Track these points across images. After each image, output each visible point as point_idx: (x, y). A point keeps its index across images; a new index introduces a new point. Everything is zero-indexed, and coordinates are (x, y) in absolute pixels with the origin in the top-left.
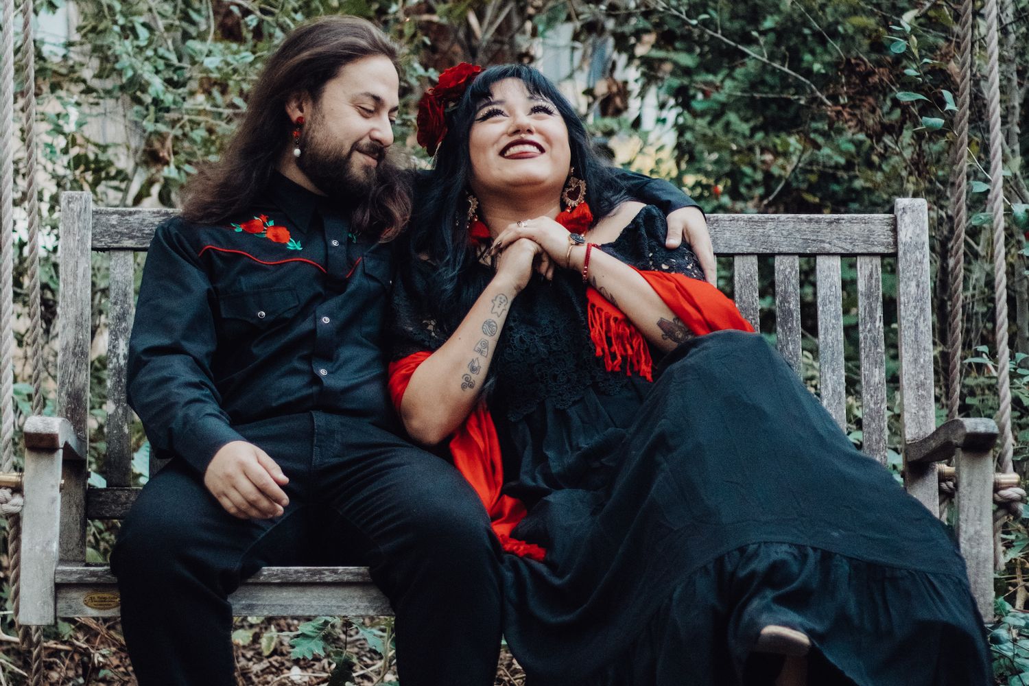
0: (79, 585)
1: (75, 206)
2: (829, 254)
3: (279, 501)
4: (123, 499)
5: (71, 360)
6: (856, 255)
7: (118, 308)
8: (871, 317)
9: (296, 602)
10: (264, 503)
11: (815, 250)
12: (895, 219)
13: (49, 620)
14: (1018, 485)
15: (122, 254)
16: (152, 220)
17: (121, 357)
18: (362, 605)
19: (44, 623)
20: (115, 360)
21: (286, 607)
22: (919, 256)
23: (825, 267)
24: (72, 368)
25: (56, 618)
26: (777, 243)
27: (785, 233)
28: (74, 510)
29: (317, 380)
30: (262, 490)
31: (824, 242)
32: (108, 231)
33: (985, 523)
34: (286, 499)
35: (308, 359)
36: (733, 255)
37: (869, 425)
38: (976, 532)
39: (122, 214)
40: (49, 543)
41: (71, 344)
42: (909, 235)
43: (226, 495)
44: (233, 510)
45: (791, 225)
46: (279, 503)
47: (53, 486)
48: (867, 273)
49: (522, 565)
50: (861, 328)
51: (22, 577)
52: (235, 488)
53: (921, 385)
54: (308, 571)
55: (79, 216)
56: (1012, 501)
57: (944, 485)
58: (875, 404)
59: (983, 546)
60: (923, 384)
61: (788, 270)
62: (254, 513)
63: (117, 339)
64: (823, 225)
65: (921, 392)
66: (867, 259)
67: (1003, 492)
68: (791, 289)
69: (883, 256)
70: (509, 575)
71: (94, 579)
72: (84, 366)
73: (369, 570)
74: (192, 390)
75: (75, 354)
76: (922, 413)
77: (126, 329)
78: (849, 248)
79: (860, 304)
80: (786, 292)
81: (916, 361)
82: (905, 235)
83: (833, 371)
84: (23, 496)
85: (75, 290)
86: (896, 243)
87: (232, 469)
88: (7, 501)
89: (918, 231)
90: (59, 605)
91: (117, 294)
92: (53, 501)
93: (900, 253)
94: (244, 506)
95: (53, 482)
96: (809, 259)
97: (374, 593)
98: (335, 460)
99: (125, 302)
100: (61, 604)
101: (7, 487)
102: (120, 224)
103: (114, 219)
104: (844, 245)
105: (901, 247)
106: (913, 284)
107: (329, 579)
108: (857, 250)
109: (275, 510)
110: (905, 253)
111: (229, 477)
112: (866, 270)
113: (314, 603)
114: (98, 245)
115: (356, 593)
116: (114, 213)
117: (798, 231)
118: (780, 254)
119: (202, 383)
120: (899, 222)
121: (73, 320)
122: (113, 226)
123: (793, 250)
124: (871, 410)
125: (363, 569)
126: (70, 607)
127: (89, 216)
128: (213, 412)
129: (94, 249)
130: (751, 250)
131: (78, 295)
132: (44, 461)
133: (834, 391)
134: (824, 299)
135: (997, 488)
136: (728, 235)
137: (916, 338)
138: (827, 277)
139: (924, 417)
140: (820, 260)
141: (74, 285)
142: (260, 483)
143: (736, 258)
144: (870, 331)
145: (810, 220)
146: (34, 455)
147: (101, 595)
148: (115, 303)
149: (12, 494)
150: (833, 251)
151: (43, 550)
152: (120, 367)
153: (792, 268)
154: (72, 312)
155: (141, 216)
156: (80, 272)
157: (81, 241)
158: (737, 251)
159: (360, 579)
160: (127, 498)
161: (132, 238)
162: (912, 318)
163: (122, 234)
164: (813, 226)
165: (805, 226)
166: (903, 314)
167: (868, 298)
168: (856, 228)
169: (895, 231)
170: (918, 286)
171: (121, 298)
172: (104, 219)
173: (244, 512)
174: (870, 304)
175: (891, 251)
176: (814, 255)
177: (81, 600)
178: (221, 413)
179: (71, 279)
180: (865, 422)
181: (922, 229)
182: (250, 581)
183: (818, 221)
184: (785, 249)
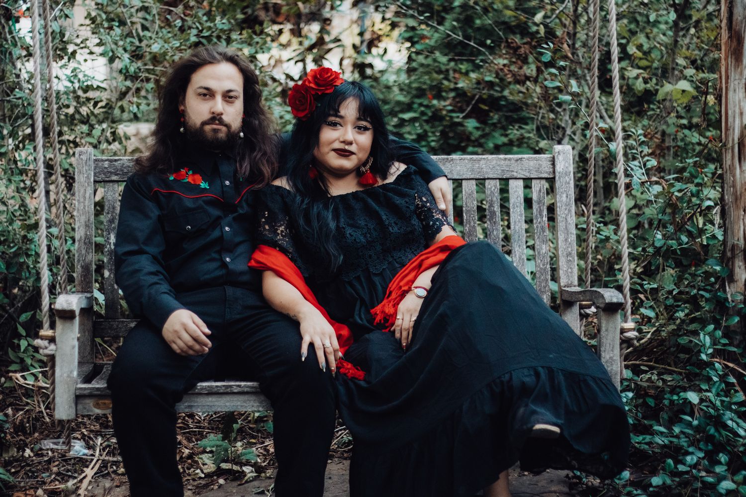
0: (90, 396)
1: (84, 157)
2: (516, 178)
3: (206, 345)
4: (115, 326)
5: (83, 247)
6: (532, 179)
7: (109, 215)
8: (540, 215)
9: (217, 403)
10: (197, 347)
11: (508, 176)
12: (554, 158)
13: (73, 416)
14: (633, 330)
15: (111, 184)
16: (128, 164)
17: (112, 244)
18: (255, 405)
19: (70, 418)
20: (108, 246)
21: (211, 406)
22: (568, 180)
23: (514, 186)
24: (84, 252)
25: (77, 414)
26: (487, 173)
27: (491, 167)
28: (87, 333)
29: (224, 265)
30: (195, 339)
31: (513, 171)
32: (103, 171)
33: (615, 352)
34: (210, 343)
35: (219, 252)
36: (462, 180)
37: (540, 277)
38: (610, 358)
39: (111, 161)
40: (71, 372)
41: (83, 238)
42: (562, 167)
43: (174, 342)
44: (178, 351)
45: (495, 162)
46: (206, 346)
47: (73, 339)
48: (538, 189)
49: (350, 383)
50: (535, 221)
51: (57, 390)
52: (180, 338)
53: (569, 254)
54: (224, 386)
55: (86, 163)
56: (632, 339)
57: (582, 311)
58: (543, 265)
59: (614, 366)
60: (570, 254)
61: (493, 187)
62: (191, 352)
63: (109, 234)
64: (513, 162)
65: (569, 258)
66: (538, 181)
67: (626, 334)
68: (495, 199)
69: (546, 179)
70: (342, 389)
71: (99, 393)
72: (91, 250)
73: (260, 385)
74: (152, 276)
75: (85, 243)
76: (570, 270)
77: (114, 228)
78: (528, 175)
79: (534, 207)
80: (492, 201)
81: (566, 240)
82: (559, 167)
83: (519, 246)
84: (55, 345)
85: (85, 206)
86: (554, 172)
87: (178, 327)
88: (46, 348)
89: (567, 165)
90: (78, 408)
91: (109, 207)
92: (74, 347)
93: (557, 178)
94: (185, 348)
95: (73, 336)
96: (505, 181)
97: (262, 398)
98: (238, 316)
99: (113, 212)
100: (80, 407)
101: (46, 339)
102: (110, 166)
103: (106, 164)
104: (524, 173)
105: (557, 174)
106: (564, 196)
107: (235, 391)
108: (532, 176)
109: (204, 350)
110: (559, 178)
111: (176, 332)
112: (538, 188)
113: (227, 404)
114: (97, 179)
115: (252, 398)
116: (106, 160)
117: (499, 165)
118: (488, 179)
119: (158, 272)
120: (556, 160)
121: (83, 223)
122: (106, 168)
123: (495, 176)
124: (541, 268)
125: (255, 384)
126: (85, 408)
127: (92, 163)
128: (166, 291)
129: (95, 182)
130: (472, 177)
131: (86, 208)
132: (68, 324)
133: (520, 258)
134: (513, 205)
135: (623, 331)
136: (459, 168)
137: (566, 226)
138: (515, 192)
139: (571, 273)
140: (511, 182)
141: (84, 203)
142: (194, 335)
143: (463, 181)
144: (540, 223)
145: (505, 159)
146: (62, 320)
147: (103, 401)
148: (108, 213)
149: (49, 343)
150: (519, 177)
151: (68, 376)
152: (112, 250)
153: (495, 186)
154: (83, 219)
155: (122, 162)
156: (87, 195)
157: (88, 178)
158: (464, 177)
159: (253, 390)
160: (117, 326)
161: (117, 175)
162: (564, 216)
163: (111, 173)
164: (507, 162)
165: (502, 162)
166: (558, 213)
167: (539, 204)
168: (532, 163)
169: (553, 164)
170: (567, 197)
171: (111, 210)
172: (100, 164)
173: (185, 352)
174: (540, 207)
175: (551, 176)
176: (507, 180)
177: (91, 404)
178: (170, 291)
179: (82, 200)
180: (537, 275)
181: (569, 164)
182: (190, 392)
183: (510, 160)
184: (491, 176)
